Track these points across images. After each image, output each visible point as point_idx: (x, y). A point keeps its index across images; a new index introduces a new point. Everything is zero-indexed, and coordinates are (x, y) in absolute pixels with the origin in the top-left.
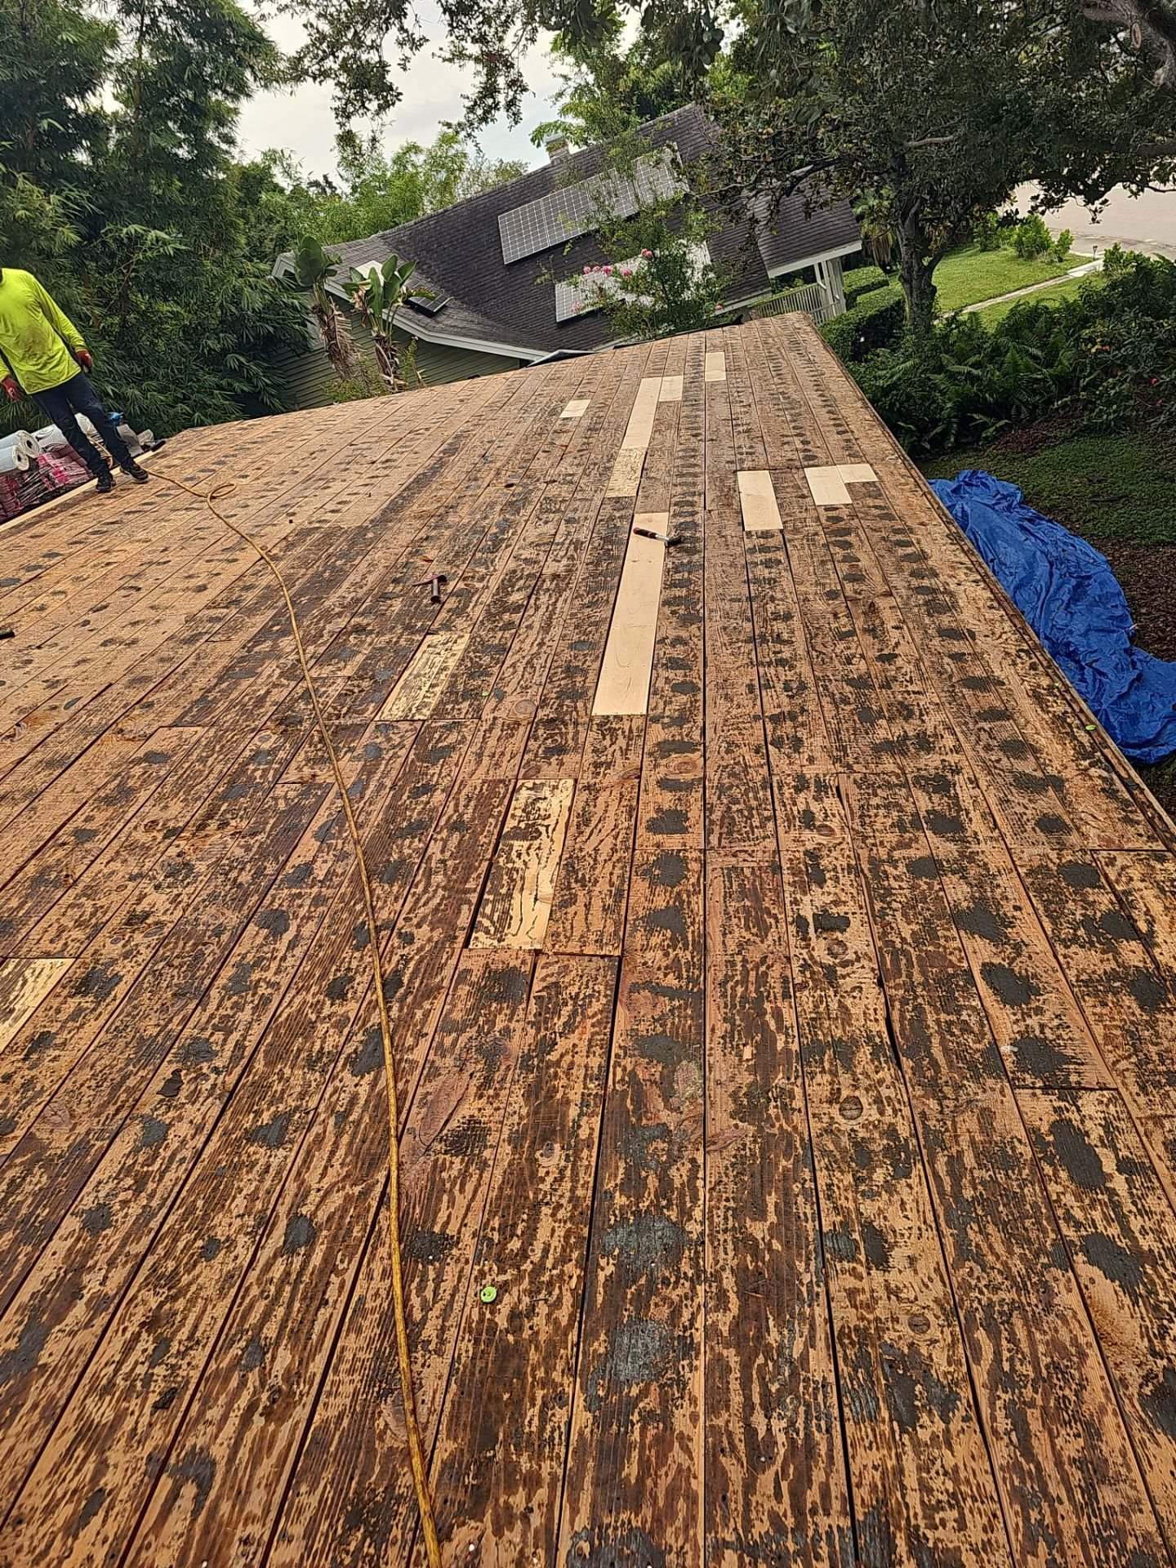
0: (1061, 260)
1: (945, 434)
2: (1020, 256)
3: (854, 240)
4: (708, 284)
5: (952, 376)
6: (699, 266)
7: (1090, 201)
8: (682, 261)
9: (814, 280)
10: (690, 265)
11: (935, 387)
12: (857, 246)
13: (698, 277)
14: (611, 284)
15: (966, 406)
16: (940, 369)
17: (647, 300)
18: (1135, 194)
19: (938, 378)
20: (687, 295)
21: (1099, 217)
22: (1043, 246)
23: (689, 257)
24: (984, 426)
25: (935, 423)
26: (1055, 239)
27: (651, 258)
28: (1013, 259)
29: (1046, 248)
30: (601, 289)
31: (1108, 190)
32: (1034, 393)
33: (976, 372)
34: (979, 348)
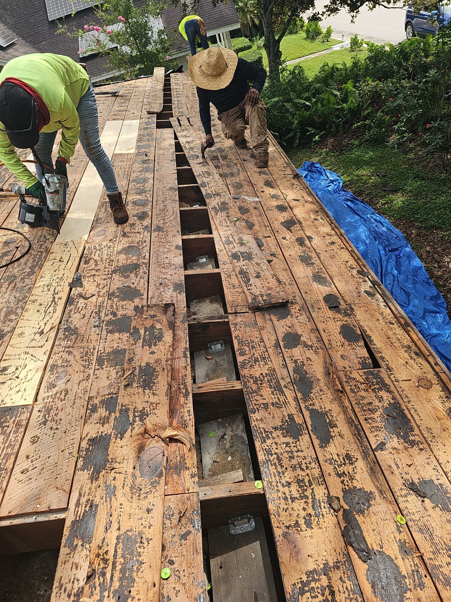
0: (328, 41)
1: (294, 137)
2: (308, 37)
3: (237, 22)
4: (162, 42)
5: (295, 105)
6: (155, 30)
7: (352, 10)
8: (145, 27)
9: (216, 43)
10: (151, 29)
11: (287, 110)
12: (238, 26)
13: (155, 37)
14: (103, 38)
15: (305, 123)
16: (289, 100)
17: (126, 49)
18: (371, 9)
19: (288, 105)
20: (149, 48)
21: (355, 19)
22: (318, 33)
23: (150, 24)
24: (314, 135)
25: (289, 131)
26: (324, 31)
27: (126, 22)
28: (305, 39)
29: (320, 34)
30: (98, 40)
31: (361, 5)
32: (338, 117)
33: (308, 103)
34: (307, 89)
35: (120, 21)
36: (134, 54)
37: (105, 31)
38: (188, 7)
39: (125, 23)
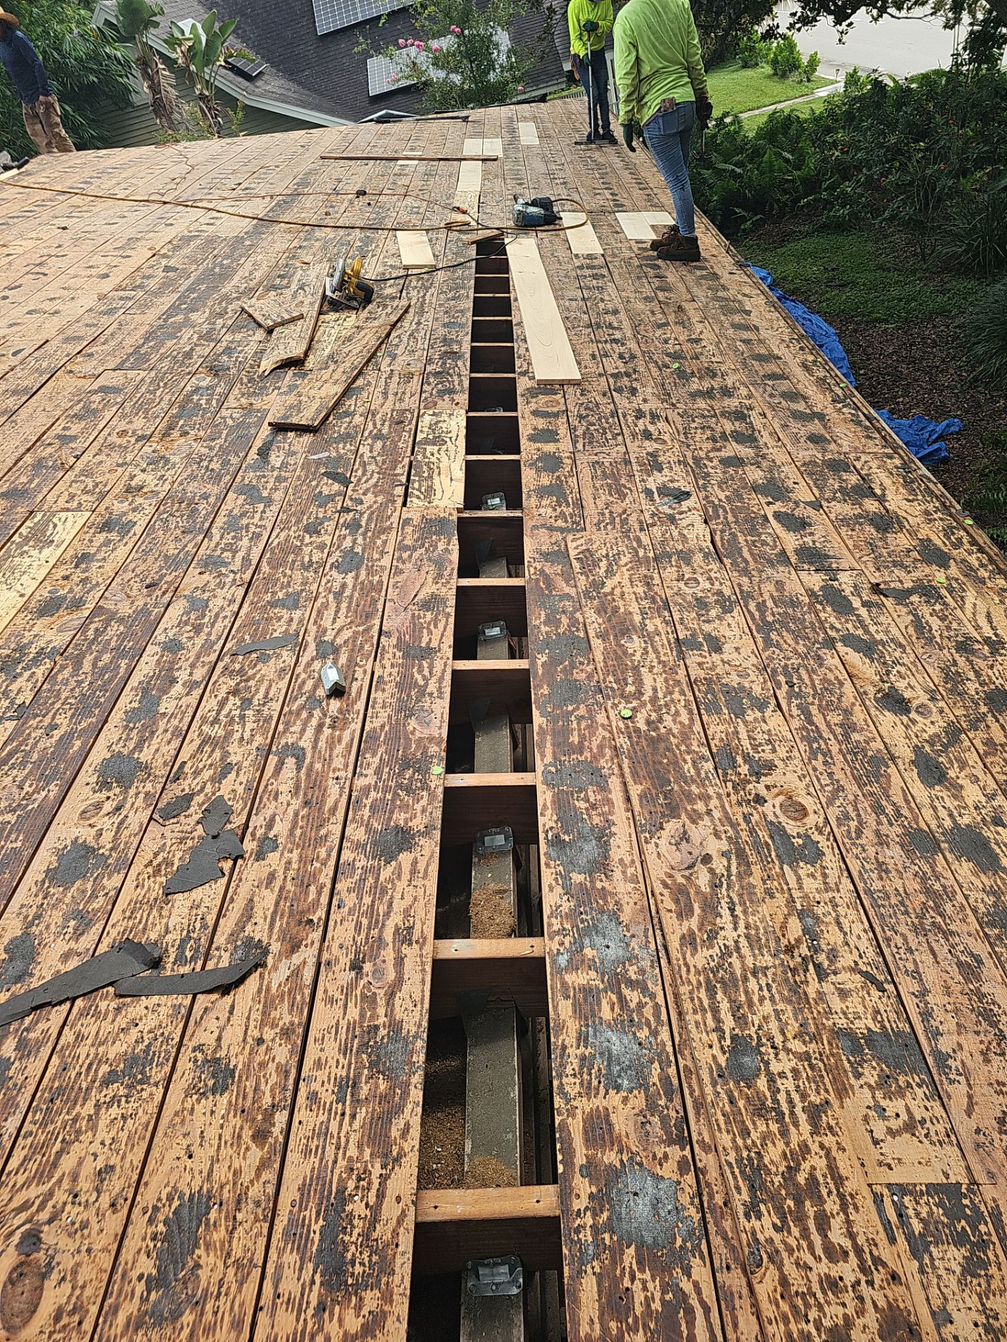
0: (809, 80)
2: (776, 74)
4: (512, 67)
5: (719, 173)
6: (504, 48)
7: (838, 22)
8: (487, 43)
10: (496, 46)
11: (704, 181)
13: (503, 59)
14: (423, 59)
15: (729, 200)
17: (456, 78)
18: (876, 20)
19: (707, 173)
20: (493, 76)
21: (844, 39)
22: (793, 65)
23: (496, 39)
24: (743, 219)
26: (805, 60)
27: (460, 35)
28: (769, 77)
29: (797, 68)
30: (414, 64)
31: (854, 12)
32: (785, 192)
33: (738, 170)
34: (741, 150)
35: (453, 32)
36: (466, 87)
37: (428, 49)
38: (555, 12)
39: (458, 37)
